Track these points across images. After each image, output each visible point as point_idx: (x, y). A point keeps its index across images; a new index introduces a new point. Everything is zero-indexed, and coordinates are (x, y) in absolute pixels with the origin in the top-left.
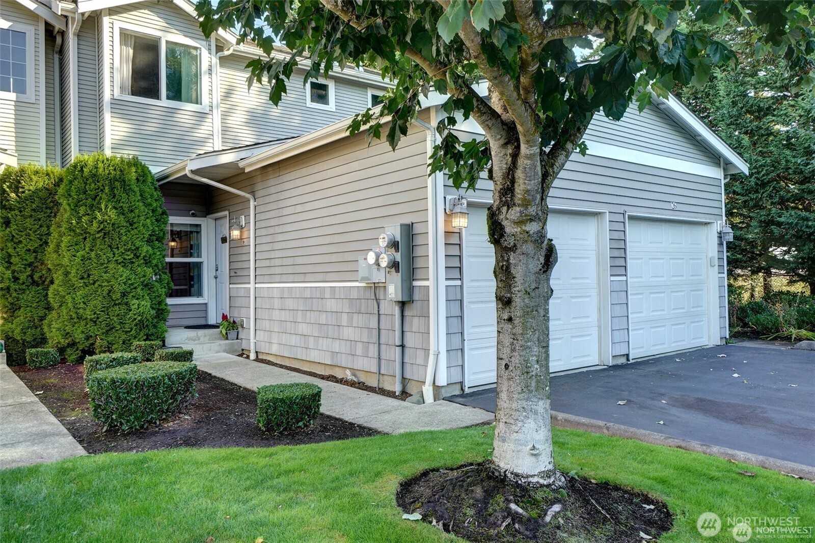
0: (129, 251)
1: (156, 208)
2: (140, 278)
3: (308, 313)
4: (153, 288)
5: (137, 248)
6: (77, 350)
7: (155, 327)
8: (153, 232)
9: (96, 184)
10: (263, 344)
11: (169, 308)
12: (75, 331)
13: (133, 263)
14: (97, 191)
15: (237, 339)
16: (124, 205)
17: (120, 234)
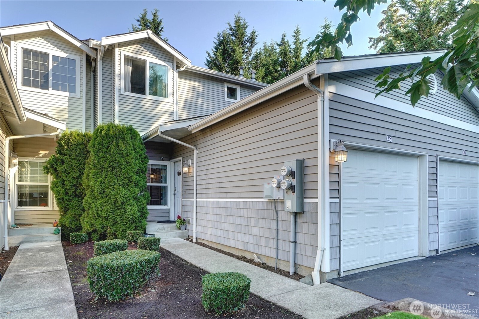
0: (126, 178)
1: (142, 154)
2: (132, 194)
3: (229, 217)
4: (139, 200)
5: (131, 177)
6: (98, 234)
7: (140, 222)
8: (140, 168)
9: (108, 140)
10: (200, 234)
11: (148, 211)
12: (96, 223)
13: (128, 185)
14: (109, 144)
15: (186, 229)
16: (124, 152)
17: (121, 168)
